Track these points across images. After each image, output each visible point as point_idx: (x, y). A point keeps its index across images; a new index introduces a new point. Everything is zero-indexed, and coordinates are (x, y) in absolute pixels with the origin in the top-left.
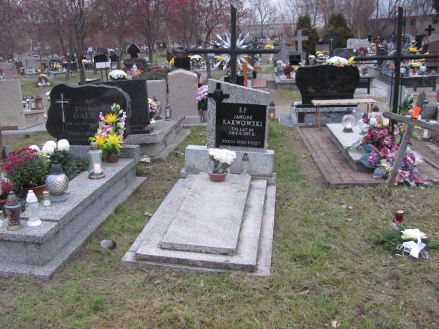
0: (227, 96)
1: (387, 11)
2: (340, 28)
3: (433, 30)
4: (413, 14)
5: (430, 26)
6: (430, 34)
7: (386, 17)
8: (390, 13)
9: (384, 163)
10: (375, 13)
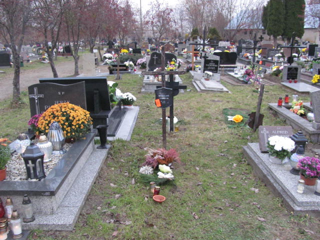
0: (208, 57)
1: (236, 25)
2: (215, 35)
3: (263, 38)
4: (251, 28)
5: (261, 36)
6: (261, 41)
7: (235, 29)
8: (238, 26)
9: (251, 80)
10: (229, 26)
